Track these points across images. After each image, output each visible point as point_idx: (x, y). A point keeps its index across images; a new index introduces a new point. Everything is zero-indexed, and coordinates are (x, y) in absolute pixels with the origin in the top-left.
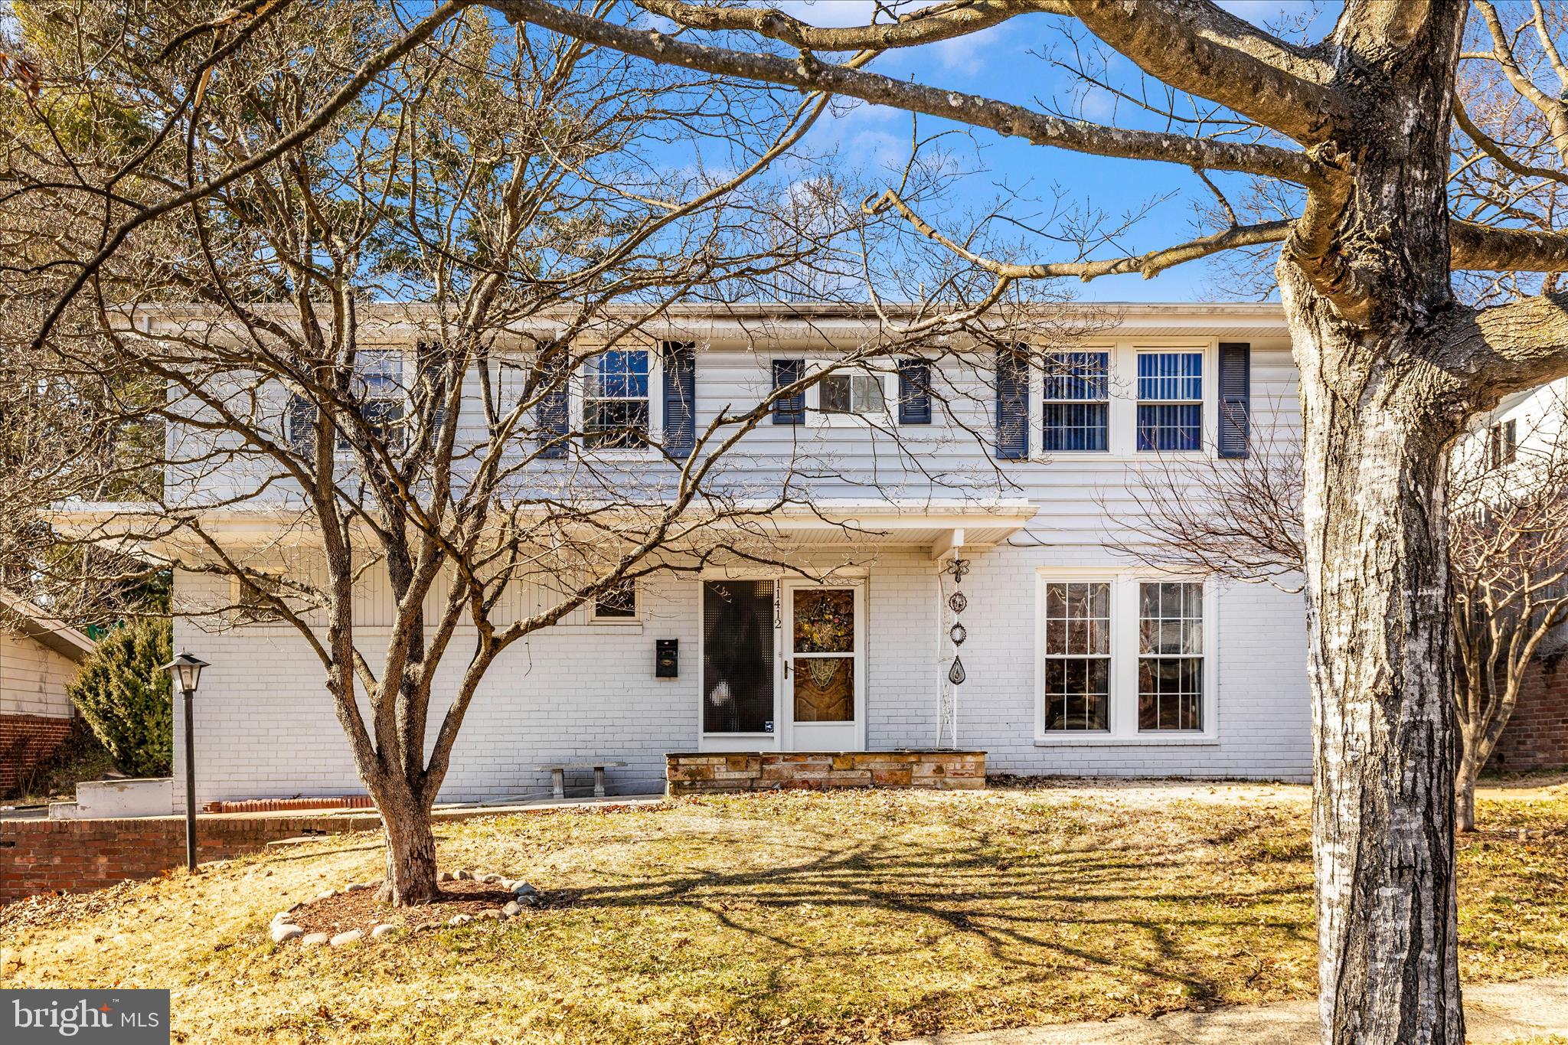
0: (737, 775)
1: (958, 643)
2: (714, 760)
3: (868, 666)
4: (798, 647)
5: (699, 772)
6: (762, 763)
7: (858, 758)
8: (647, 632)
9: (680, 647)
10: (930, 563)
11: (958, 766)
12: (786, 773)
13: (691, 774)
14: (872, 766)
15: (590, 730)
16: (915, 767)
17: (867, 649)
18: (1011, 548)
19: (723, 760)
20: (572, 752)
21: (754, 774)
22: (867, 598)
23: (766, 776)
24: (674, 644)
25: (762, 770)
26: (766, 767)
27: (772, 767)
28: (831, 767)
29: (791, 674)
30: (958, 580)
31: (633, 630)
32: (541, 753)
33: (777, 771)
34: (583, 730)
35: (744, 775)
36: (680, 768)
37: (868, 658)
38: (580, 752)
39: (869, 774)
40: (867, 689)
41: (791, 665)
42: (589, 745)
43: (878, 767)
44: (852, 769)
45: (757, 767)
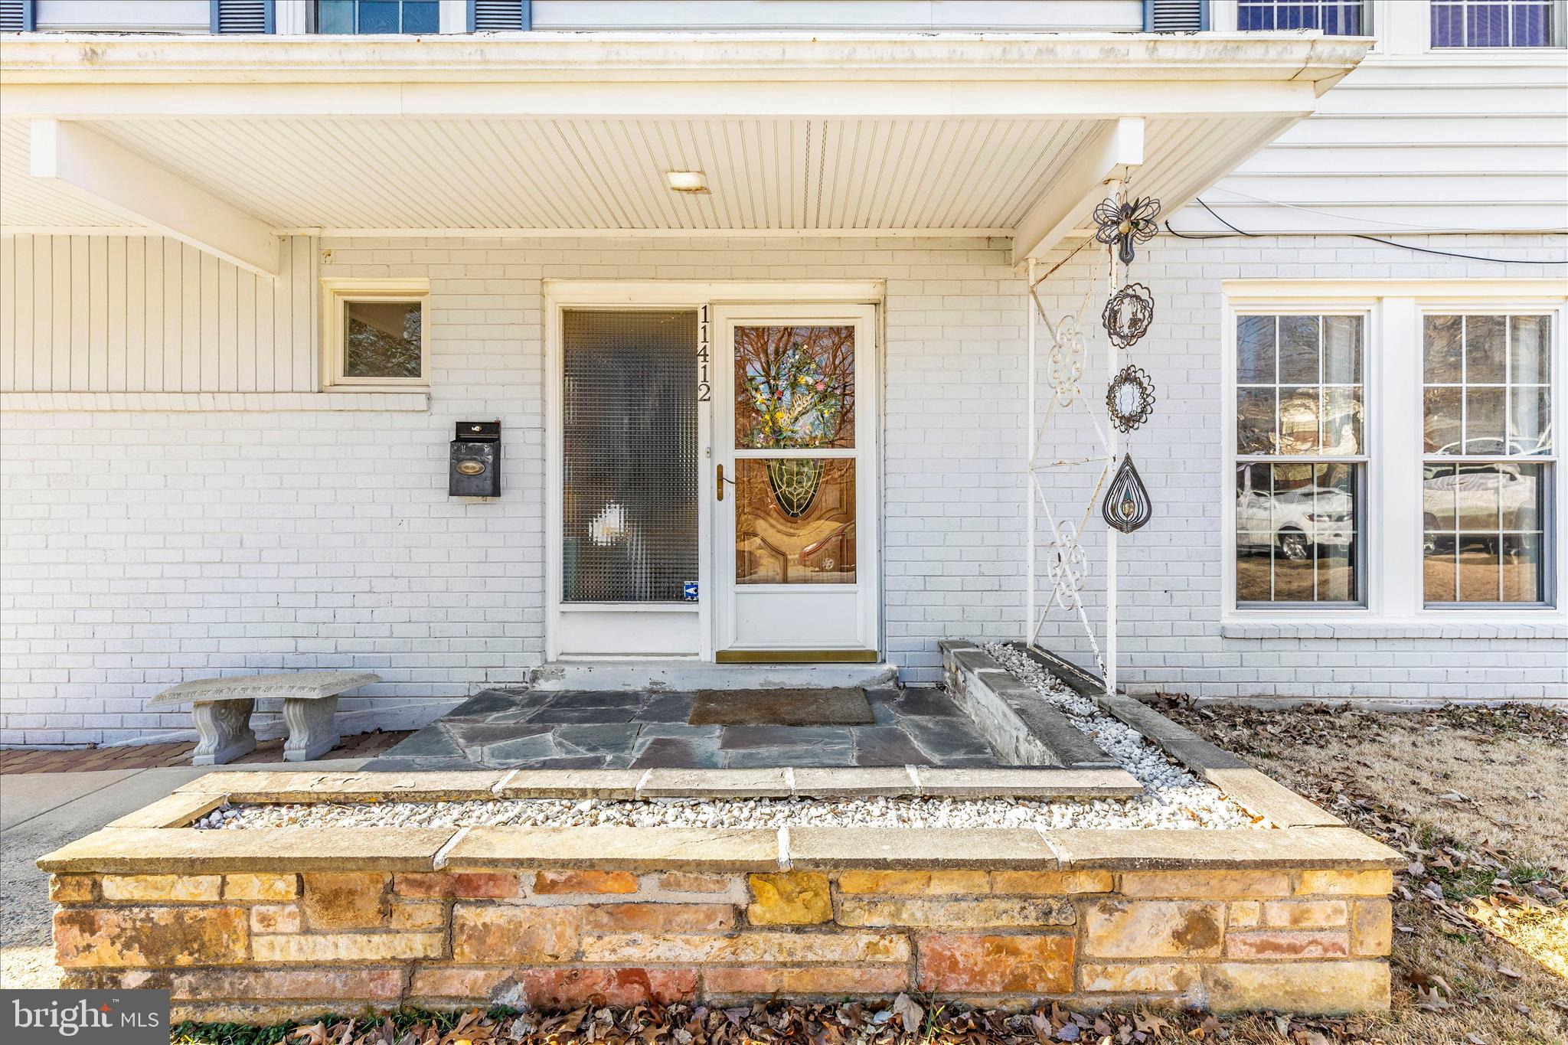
0: (345, 947)
1: (1129, 422)
2: (248, 886)
3: (882, 476)
4: (743, 440)
5: (189, 936)
6: (451, 900)
7: (853, 883)
8: (437, 407)
9: (506, 436)
10: (1009, 272)
11: (1279, 916)
12: (549, 943)
13: (150, 941)
14: (913, 915)
15: (324, 600)
16: (1095, 919)
17: (881, 442)
18: (1172, 242)
19: (285, 885)
20: (288, 645)
21: (421, 946)
22: (881, 343)
23: (465, 951)
24: (491, 432)
25: (449, 929)
26: (468, 915)
27: (490, 915)
28: (740, 914)
29: (730, 490)
30: (1127, 257)
31: (408, 402)
32: (227, 646)
33: (512, 933)
34: (310, 600)
35: (377, 948)
36: (108, 919)
37: (883, 460)
38: (303, 645)
39: (900, 949)
40: (882, 520)
41: (730, 473)
42: (323, 631)
43: (940, 917)
44: (831, 925)
45: (430, 914)
